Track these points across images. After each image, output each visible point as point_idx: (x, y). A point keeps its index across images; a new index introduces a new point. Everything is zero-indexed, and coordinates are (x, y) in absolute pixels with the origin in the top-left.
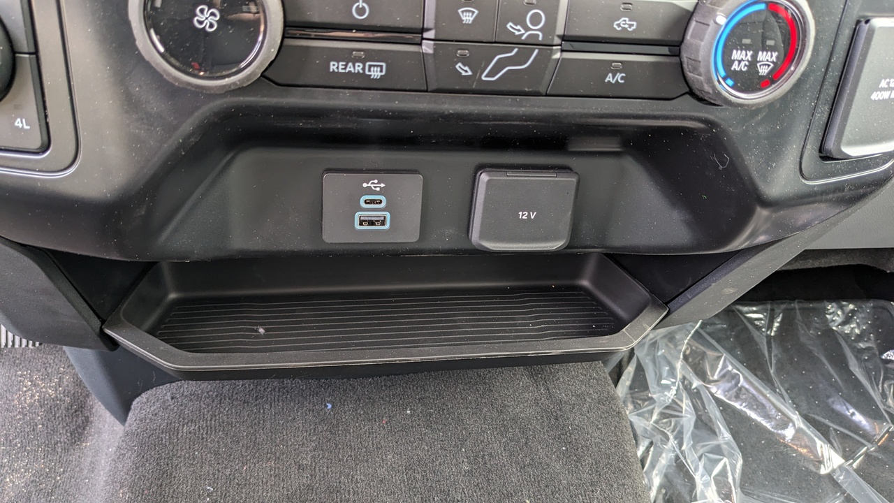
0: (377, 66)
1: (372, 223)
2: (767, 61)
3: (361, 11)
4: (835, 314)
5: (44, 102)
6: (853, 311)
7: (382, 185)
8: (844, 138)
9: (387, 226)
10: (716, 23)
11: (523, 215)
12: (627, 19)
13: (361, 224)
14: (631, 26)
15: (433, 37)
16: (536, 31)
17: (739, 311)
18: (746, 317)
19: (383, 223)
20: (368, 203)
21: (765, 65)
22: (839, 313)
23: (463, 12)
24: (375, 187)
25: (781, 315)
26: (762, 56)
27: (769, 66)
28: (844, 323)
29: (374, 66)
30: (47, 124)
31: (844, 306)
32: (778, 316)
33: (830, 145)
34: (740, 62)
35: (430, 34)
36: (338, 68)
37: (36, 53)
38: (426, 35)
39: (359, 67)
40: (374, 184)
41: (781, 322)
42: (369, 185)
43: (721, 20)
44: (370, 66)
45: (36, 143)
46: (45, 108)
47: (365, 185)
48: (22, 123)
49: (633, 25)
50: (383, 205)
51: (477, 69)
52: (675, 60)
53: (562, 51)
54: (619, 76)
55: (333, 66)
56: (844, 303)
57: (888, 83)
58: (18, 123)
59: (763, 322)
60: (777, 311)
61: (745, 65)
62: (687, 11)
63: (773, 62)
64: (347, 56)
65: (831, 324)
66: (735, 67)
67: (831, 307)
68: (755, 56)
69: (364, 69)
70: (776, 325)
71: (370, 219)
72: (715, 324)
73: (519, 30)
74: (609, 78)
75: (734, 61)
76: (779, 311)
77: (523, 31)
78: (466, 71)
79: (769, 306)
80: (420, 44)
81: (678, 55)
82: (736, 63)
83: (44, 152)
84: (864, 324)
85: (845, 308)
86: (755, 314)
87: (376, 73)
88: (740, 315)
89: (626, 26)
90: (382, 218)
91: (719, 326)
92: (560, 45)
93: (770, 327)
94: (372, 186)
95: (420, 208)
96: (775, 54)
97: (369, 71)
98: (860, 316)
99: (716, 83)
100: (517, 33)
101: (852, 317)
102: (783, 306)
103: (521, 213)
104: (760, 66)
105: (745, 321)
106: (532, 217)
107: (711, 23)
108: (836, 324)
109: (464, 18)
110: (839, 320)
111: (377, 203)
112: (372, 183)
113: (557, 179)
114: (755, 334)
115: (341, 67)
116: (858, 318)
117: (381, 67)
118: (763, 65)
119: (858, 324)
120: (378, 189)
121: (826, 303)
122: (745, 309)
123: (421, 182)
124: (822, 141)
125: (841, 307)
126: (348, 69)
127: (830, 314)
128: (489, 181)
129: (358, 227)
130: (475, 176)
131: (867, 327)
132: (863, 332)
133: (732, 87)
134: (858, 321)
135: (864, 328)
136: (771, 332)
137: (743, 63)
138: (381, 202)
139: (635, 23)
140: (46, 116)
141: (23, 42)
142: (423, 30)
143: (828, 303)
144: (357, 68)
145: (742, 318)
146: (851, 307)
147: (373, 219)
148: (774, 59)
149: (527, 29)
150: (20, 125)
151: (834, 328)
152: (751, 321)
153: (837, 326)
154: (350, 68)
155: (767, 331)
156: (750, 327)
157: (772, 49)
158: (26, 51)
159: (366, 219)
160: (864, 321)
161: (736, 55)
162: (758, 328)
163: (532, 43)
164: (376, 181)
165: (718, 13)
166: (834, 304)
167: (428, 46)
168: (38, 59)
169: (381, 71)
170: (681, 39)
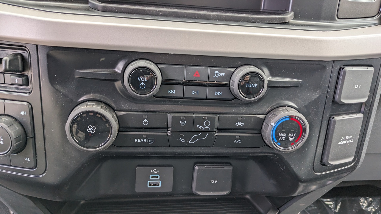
0: (151, 140)
1: (154, 185)
2: (292, 136)
3: (146, 123)
4: (364, 203)
5: (36, 152)
6: (371, 201)
7: (158, 171)
8: (329, 158)
9: (160, 186)
10: (271, 125)
11: (212, 182)
12: (240, 122)
13: (150, 185)
14: (242, 124)
15: (171, 130)
16: (207, 127)
17: (322, 201)
18: (325, 204)
19: (158, 185)
20: (153, 178)
21: (292, 138)
22: (366, 202)
23: (181, 122)
24: (155, 172)
25: (340, 203)
26: (290, 135)
27: (293, 138)
28: (368, 206)
29: (150, 140)
30: (36, 159)
31: (367, 199)
32: (339, 203)
33: (325, 161)
34: (282, 137)
35: (170, 129)
36: (137, 141)
37: (34, 137)
38: (168, 129)
39: (145, 140)
40: (155, 171)
41: (340, 206)
42: (153, 171)
43: (273, 124)
44: (149, 140)
45: (33, 165)
46: (36, 154)
47: (151, 171)
48: (28, 159)
49: (243, 124)
50: (158, 178)
51: (187, 140)
52: (260, 135)
53: (217, 133)
54: (239, 141)
55: (136, 140)
56: (367, 198)
57: (345, 138)
58: (26, 159)
59: (332, 206)
60: (339, 201)
61: (284, 138)
62: (262, 119)
63: (294, 137)
64: (141, 137)
65: (362, 207)
66: (280, 138)
67: (362, 200)
68: (287, 135)
69: (147, 141)
70: (338, 207)
71: (153, 183)
72: (312, 207)
73: (201, 127)
74: (235, 141)
75: (280, 137)
76: (340, 201)
77: (203, 128)
78: (183, 141)
79: (335, 199)
80: (167, 132)
81: (261, 133)
82: (281, 137)
83: (34, 169)
84: (377, 207)
85: (368, 200)
86: (329, 202)
87: (151, 142)
88: (322, 203)
89: (240, 124)
90: (158, 183)
91: (313, 208)
92: (217, 131)
93: (336, 208)
94: (154, 171)
95: (173, 179)
96: (295, 134)
97: (149, 141)
98: (374, 203)
99: (274, 145)
100: (201, 128)
101: (371, 203)
102: (341, 199)
103: (211, 181)
104: (290, 138)
105: (325, 206)
106: (216, 182)
107: (270, 125)
108: (364, 207)
109: (182, 124)
110: (365, 205)
111: (156, 178)
112: (154, 170)
113: (224, 168)
114: (329, 211)
115: (138, 140)
116: (373, 204)
117: (153, 140)
118: (291, 138)
119: (374, 207)
120: (156, 173)
121: (359, 197)
122: (325, 200)
123: (173, 170)
124: (321, 159)
125: (366, 199)
126: (141, 141)
127: (362, 202)
128: (198, 169)
129: (149, 186)
130: (194, 166)
131: (378, 208)
132: (376, 210)
133: (280, 146)
134: (374, 205)
135: (376, 208)
136: (336, 210)
137: (283, 138)
138: (158, 177)
139: (243, 123)
140: (36, 157)
141: (30, 134)
142: (167, 128)
143: (360, 198)
144: (144, 140)
145: (323, 204)
146: (371, 199)
147: (155, 183)
148: (295, 136)
149: (205, 127)
150: (27, 160)
151: (363, 209)
152: (327, 205)
153: (365, 208)
154: (142, 140)
155: (335, 210)
156: (327, 208)
157: (293, 133)
158: (31, 136)
159: (152, 183)
160: (376, 206)
161: (280, 135)
162: (331, 209)
163: (206, 131)
164: (156, 170)
165: (272, 122)
166: (363, 198)
167: (169, 133)
168: (35, 139)
169: (153, 141)
170: (261, 128)
